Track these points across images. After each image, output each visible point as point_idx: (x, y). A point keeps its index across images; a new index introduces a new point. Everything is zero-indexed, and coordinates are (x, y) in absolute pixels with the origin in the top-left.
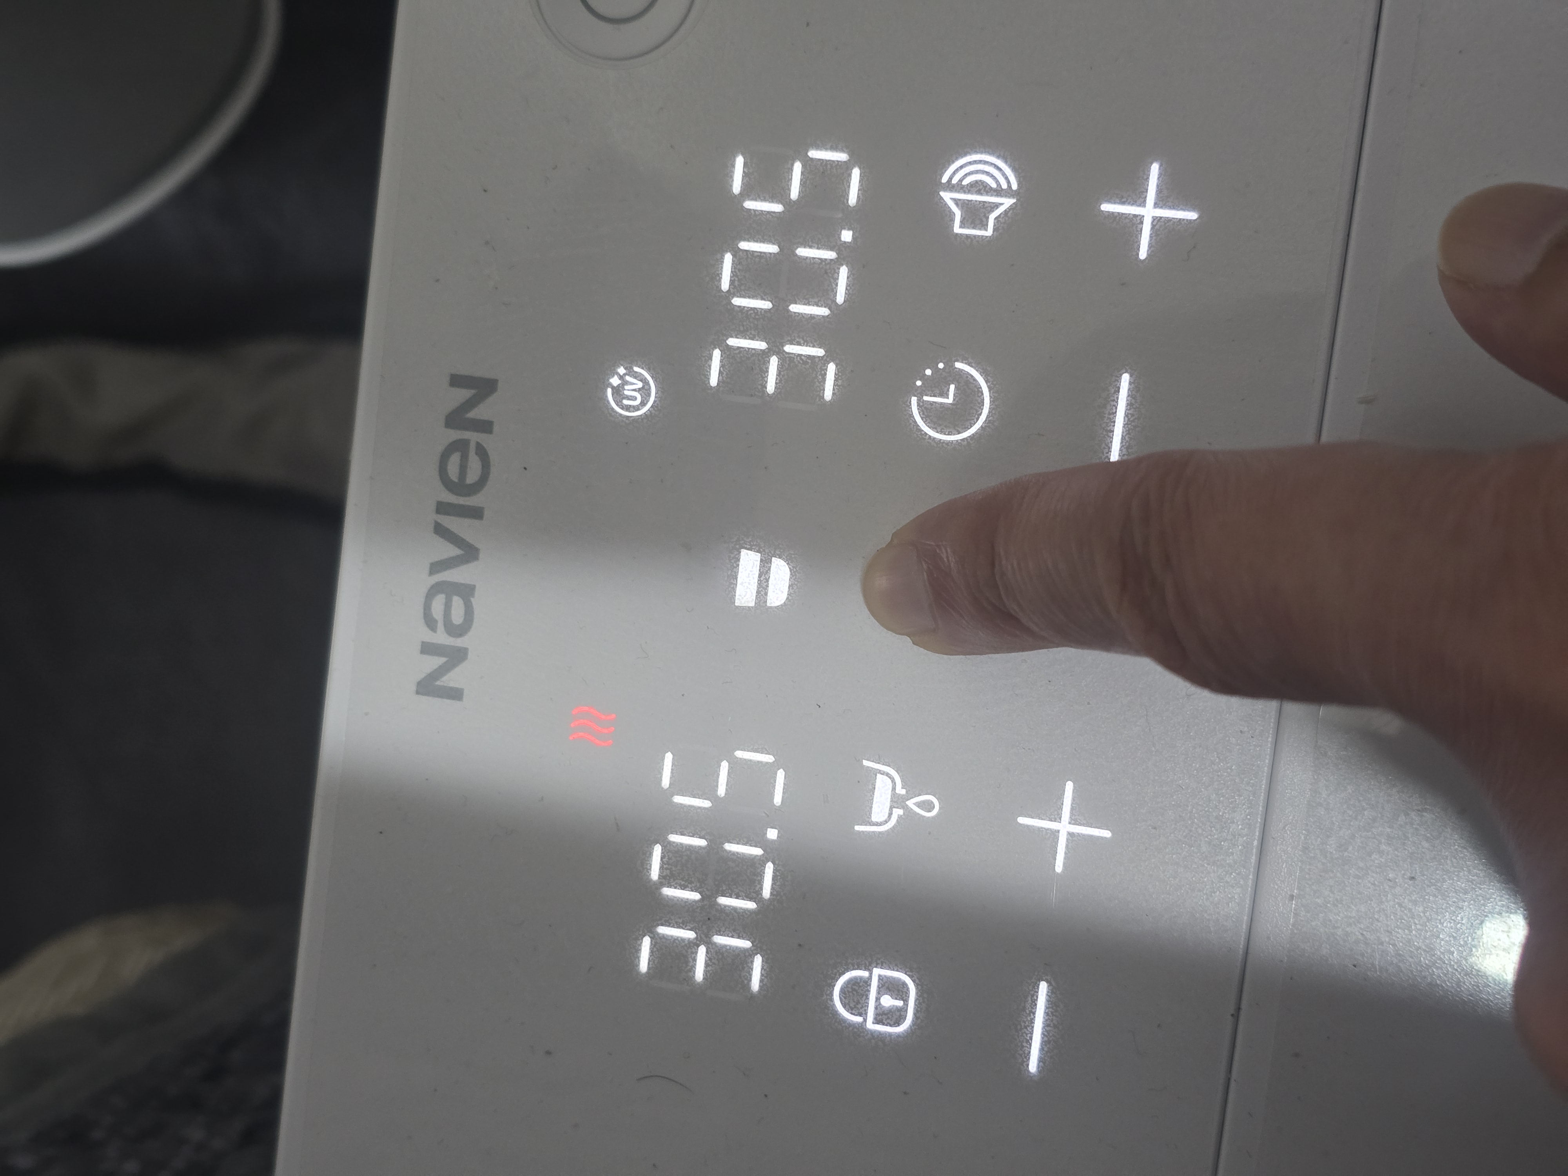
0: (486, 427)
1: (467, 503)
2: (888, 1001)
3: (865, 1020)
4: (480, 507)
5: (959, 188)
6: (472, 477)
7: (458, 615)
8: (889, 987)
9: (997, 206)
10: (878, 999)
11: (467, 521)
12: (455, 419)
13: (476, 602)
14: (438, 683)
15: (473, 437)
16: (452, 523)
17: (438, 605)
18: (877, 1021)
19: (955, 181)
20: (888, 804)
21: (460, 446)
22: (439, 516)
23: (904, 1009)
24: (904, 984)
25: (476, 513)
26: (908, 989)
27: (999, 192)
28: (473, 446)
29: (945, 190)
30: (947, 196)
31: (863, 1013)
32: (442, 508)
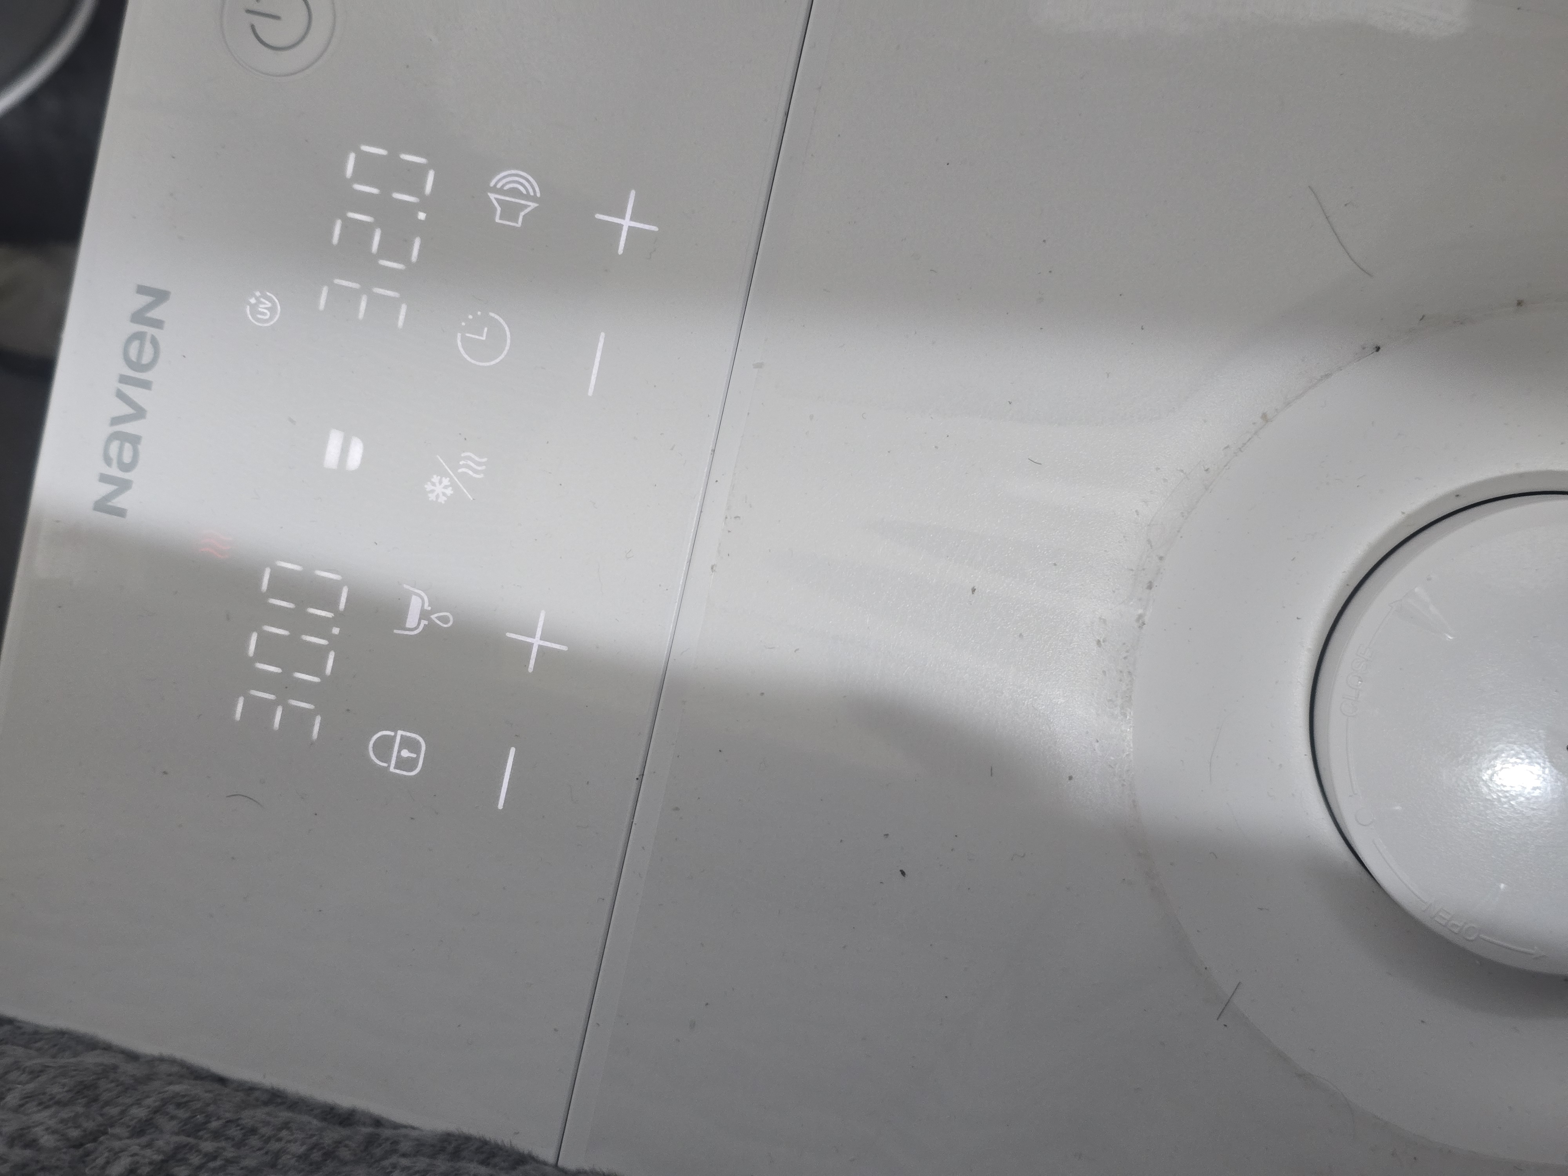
0: (158, 324)
1: (142, 378)
2: (405, 753)
3: (389, 766)
4: (149, 381)
5: (501, 191)
6: (146, 359)
7: (127, 458)
8: (407, 743)
9: (526, 206)
10: (399, 752)
11: (140, 390)
12: (138, 317)
13: (140, 447)
14: (110, 504)
15: (150, 331)
16: (129, 390)
17: (114, 447)
18: (396, 767)
19: (499, 186)
20: (418, 616)
21: (139, 336)
22: (121, 385)
23: (417, 760)
24: (418, 742)
25: (146, 385)
26: (421, 745)
27: (527, 197)
28: (148, 338)
29: (491, 192)
30: (492, 196)
31: (388, 761)
32: (124, 379)
